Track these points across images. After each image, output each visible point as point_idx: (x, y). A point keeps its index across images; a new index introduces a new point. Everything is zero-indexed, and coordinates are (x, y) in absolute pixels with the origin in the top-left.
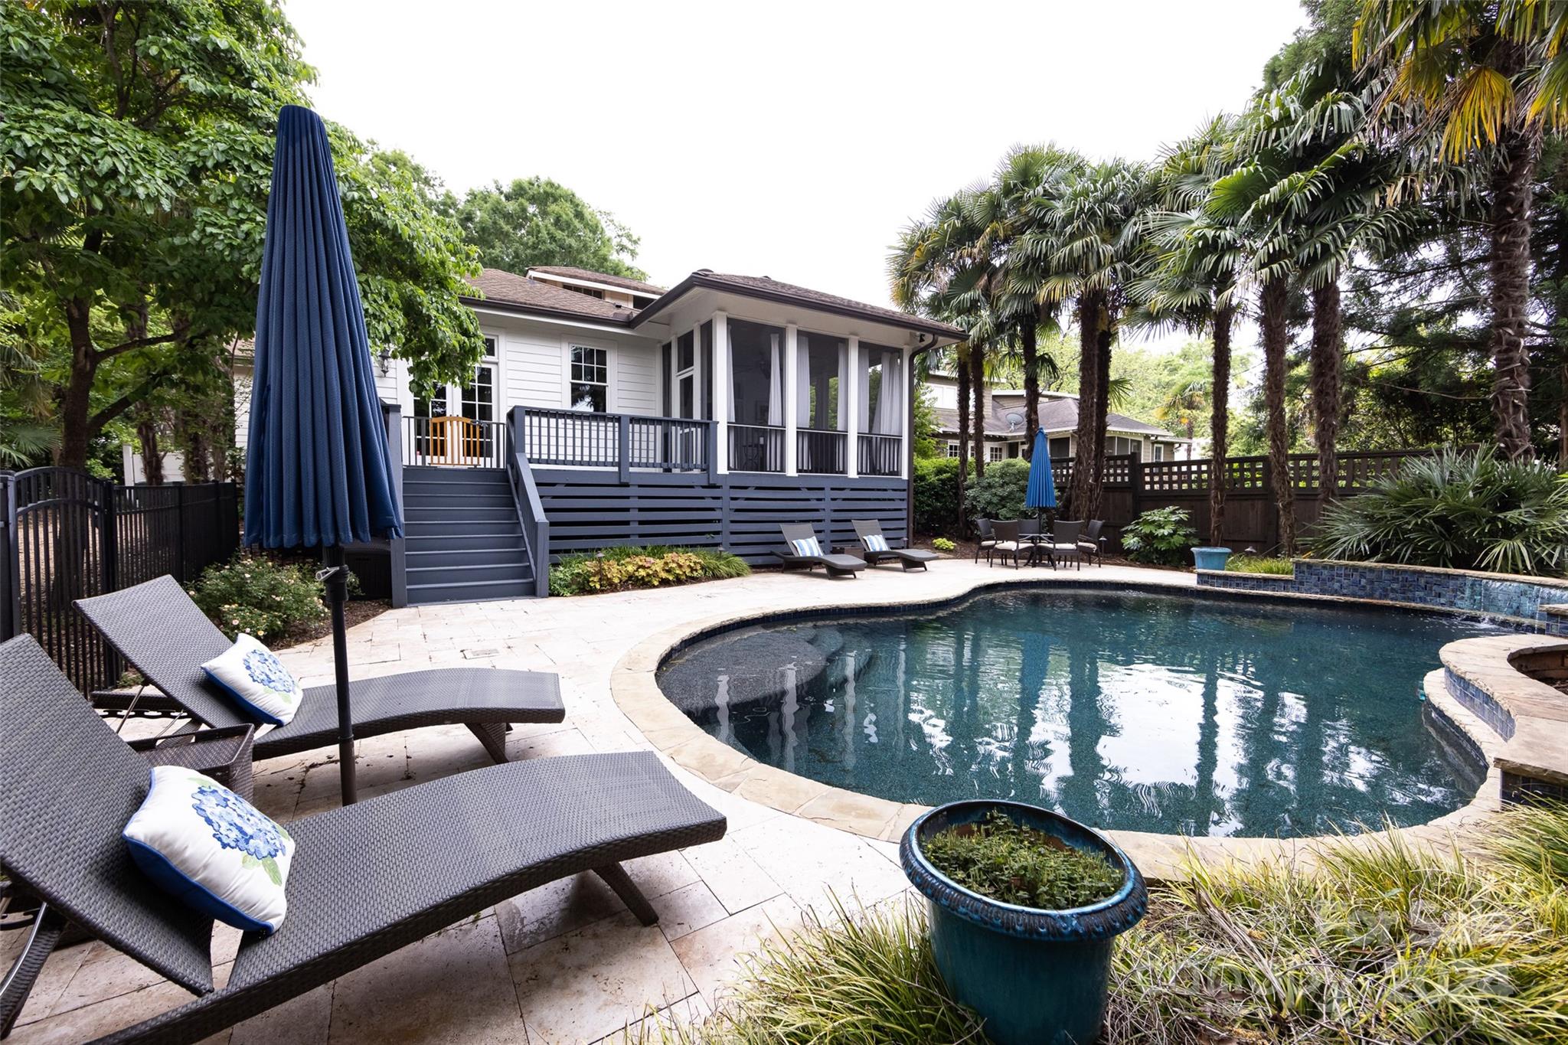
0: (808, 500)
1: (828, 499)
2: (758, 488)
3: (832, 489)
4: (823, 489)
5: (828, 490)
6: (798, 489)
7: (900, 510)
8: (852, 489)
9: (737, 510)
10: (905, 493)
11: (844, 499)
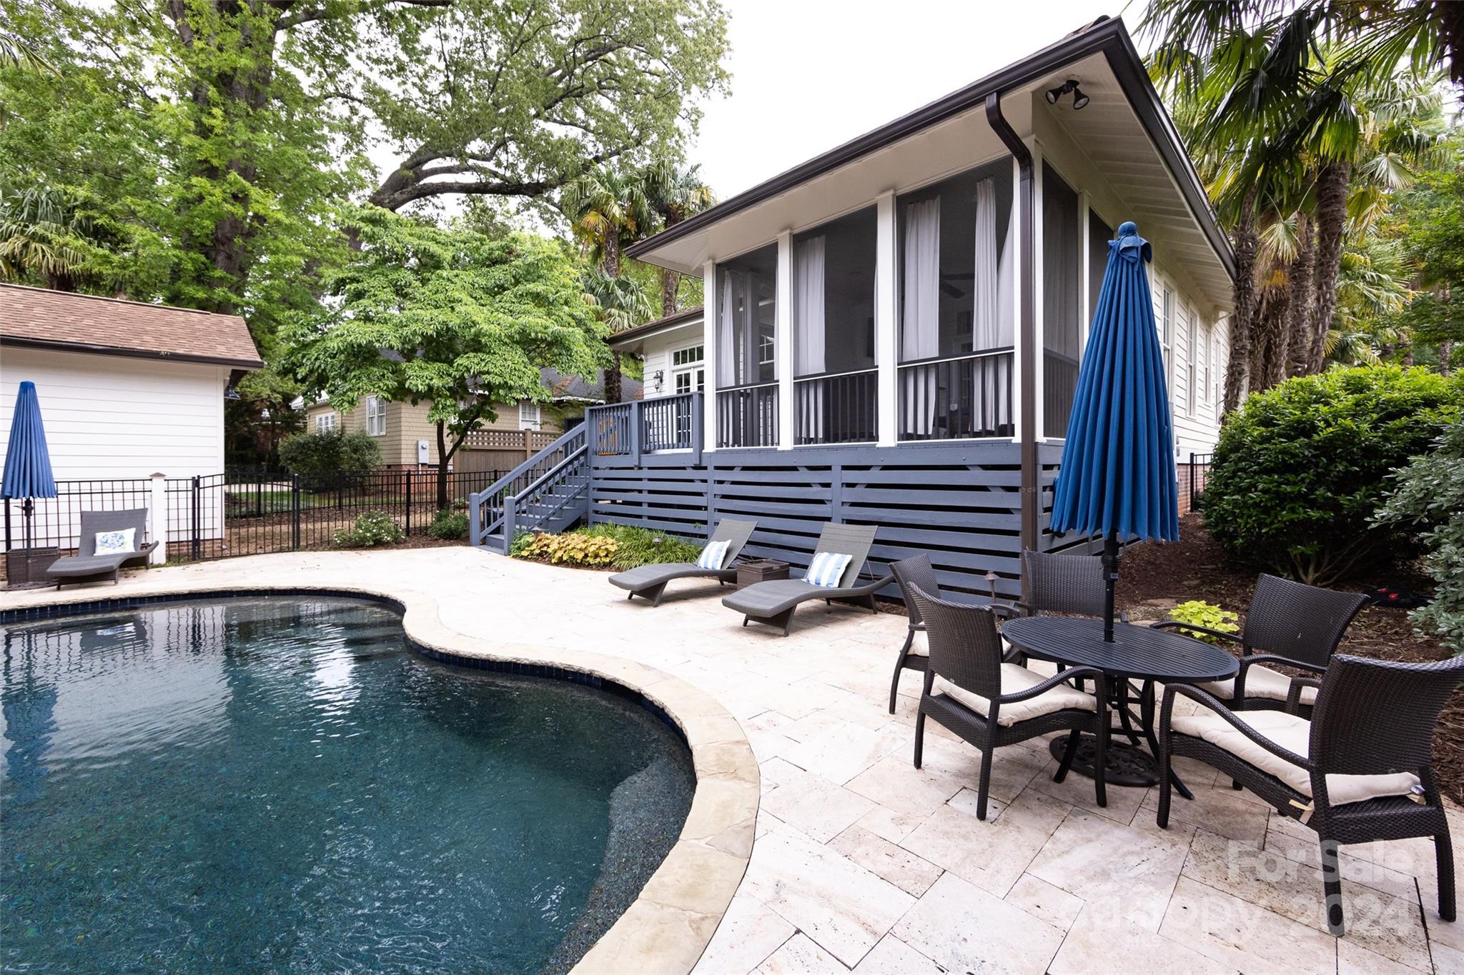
0: (808, 485)
1: (836, 485)
2: (745, 469)
3: (845, 468)
4: (829, 468)
5: (836, 469)
6: (794, 469)
7: (1007, 511)
8: (885, 468)
9: (724, 497)
10: (1018, 474)
11: (870, 486)
